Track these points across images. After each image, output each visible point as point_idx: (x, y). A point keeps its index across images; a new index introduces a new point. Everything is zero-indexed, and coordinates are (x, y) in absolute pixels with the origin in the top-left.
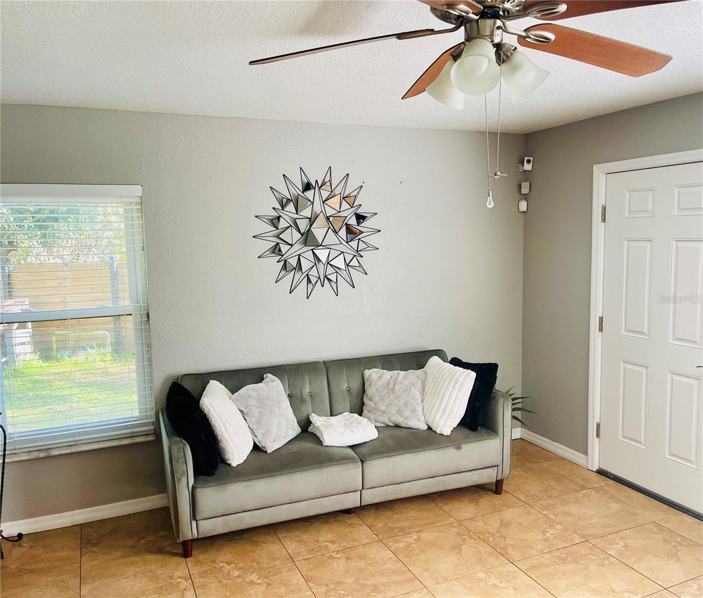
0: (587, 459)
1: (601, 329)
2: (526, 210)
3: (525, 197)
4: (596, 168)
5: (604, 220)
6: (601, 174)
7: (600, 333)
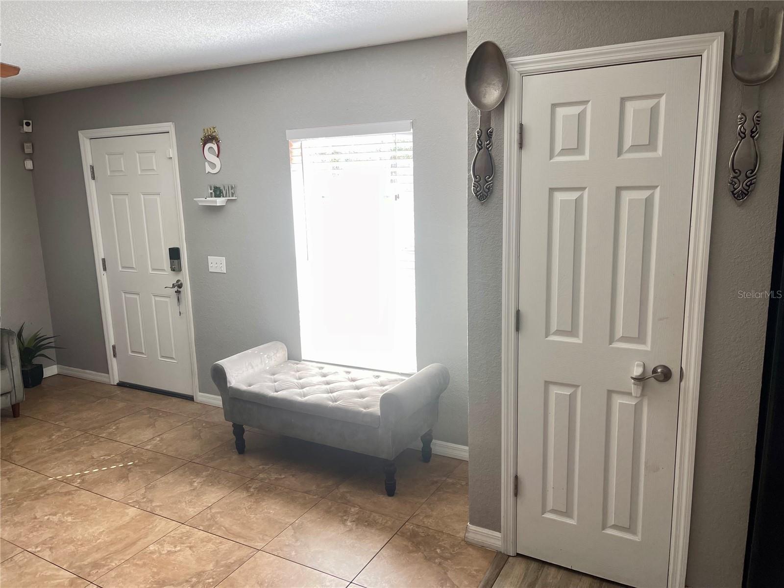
0: (109, 377)
1: (105, 269)
2: (32, 168)
3: (30, 157)
4: (81, 134)
5: (93, 178)
6: (85, 138)
7: (105, 272)
